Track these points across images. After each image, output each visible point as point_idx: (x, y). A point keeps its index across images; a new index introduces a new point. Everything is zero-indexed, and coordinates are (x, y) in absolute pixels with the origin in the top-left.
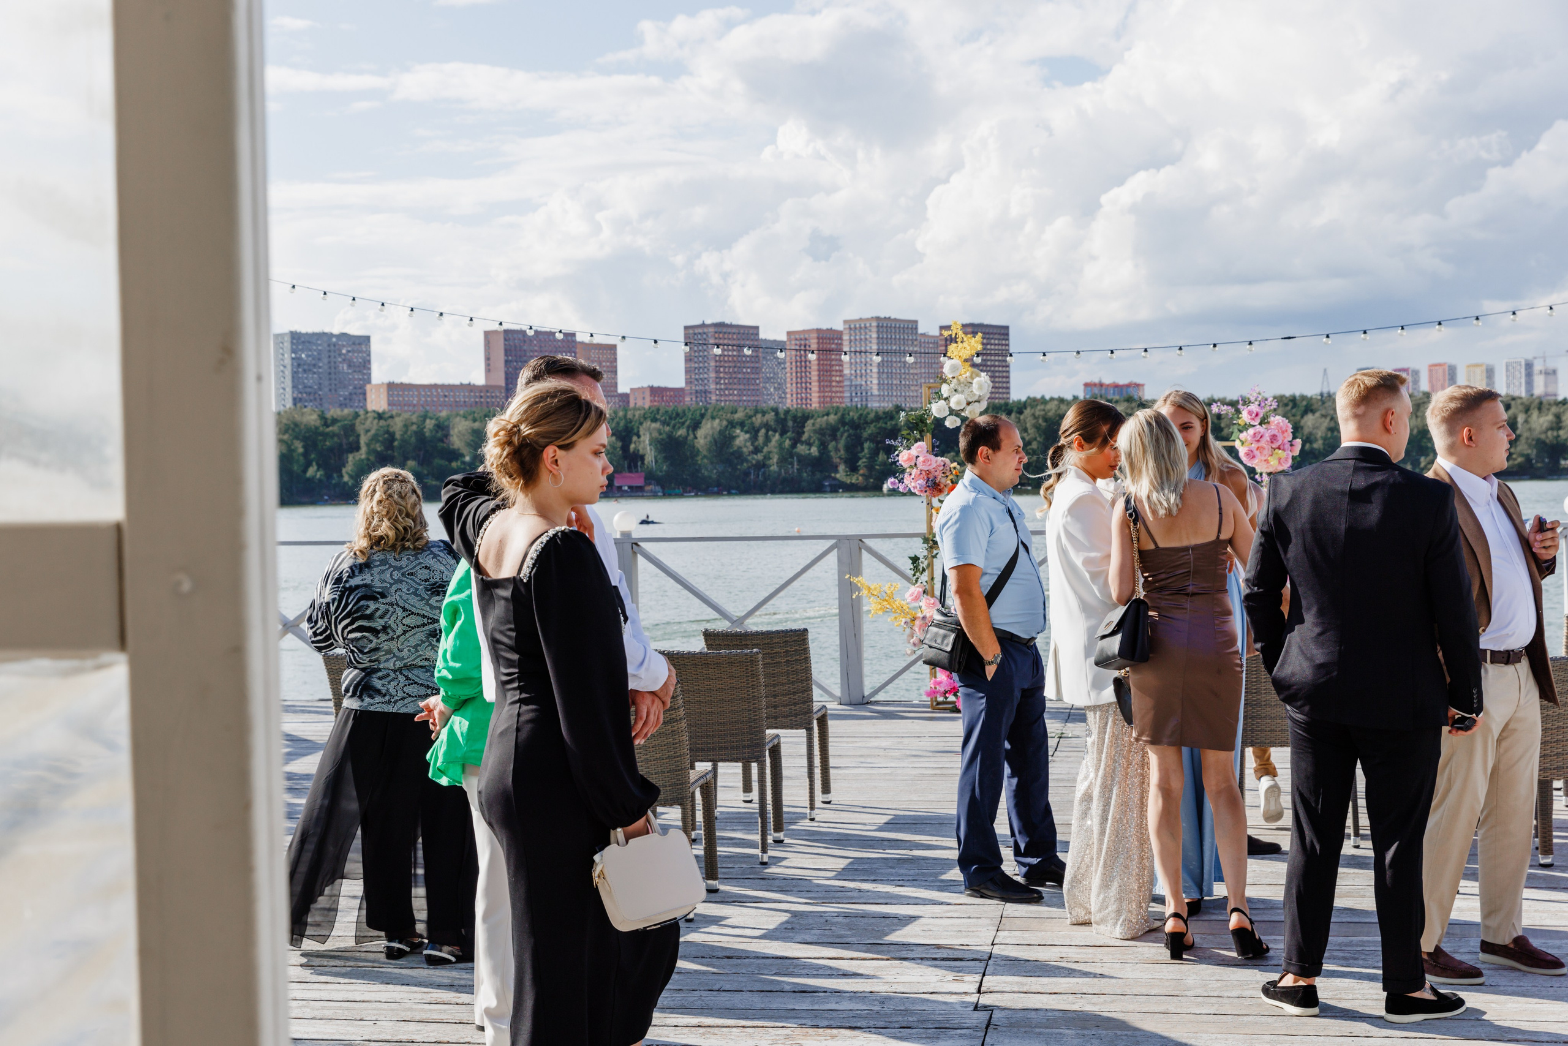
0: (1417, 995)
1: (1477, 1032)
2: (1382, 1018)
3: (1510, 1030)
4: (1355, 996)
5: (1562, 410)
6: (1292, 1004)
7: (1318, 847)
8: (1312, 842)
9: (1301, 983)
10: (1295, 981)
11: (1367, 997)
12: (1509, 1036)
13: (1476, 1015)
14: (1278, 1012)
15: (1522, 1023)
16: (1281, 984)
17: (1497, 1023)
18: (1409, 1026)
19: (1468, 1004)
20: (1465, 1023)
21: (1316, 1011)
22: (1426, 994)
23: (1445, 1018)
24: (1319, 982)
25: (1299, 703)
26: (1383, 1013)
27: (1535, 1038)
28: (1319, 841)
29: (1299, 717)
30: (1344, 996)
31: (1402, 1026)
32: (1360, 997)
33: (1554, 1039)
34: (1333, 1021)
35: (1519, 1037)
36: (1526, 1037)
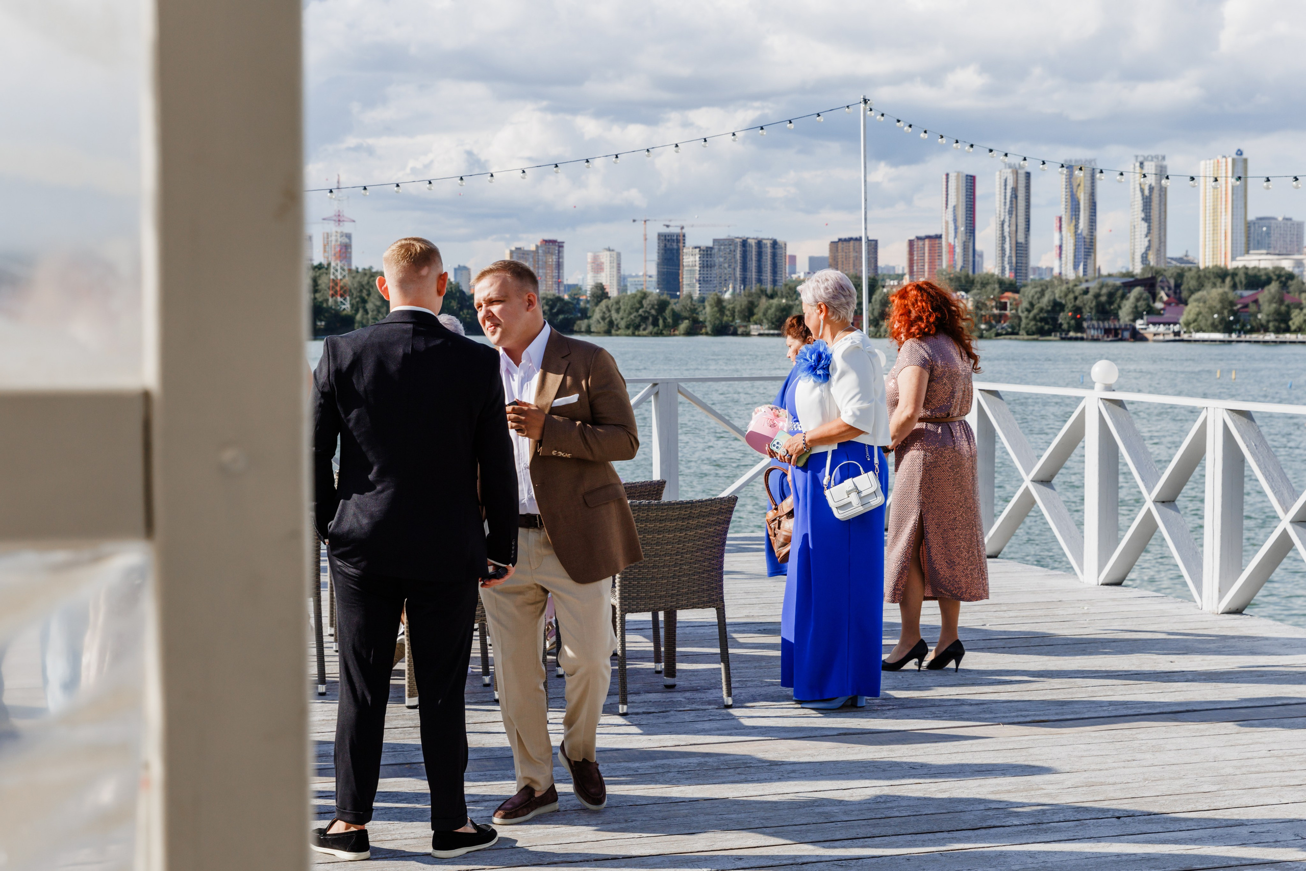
0: (461, 830)
1: (518, 859)
2: (429, 854)
3: (545, 854)
4: (393, 837)
5: (318, 274)
6: (345, 850)
7: (369, 698)
8: (363, 693)
9: (353, 829)
10: (347, 828)
11: (406, 836)
12: (547, 860)
13: (509, 843)
14: (332, 859)
15: (552, 847)
16: (333, 831)
17: (531, 849)
18: (456, 860)
19: (499, 835)
20: (503, 852)
21: (367, 854)
22: (469, 829)
23: (484, 849)
24: (369, 826)
25: (355, 560)
26: (430, 849)
27: (569, 859)
28: (370, 692)
29: (351, 571)
30: (383, 838)
31: (450, 860)
32: (399, 837)
33: (586, 858)
34: (386, 862)
35: (556, 859)
36: (562, 859)
